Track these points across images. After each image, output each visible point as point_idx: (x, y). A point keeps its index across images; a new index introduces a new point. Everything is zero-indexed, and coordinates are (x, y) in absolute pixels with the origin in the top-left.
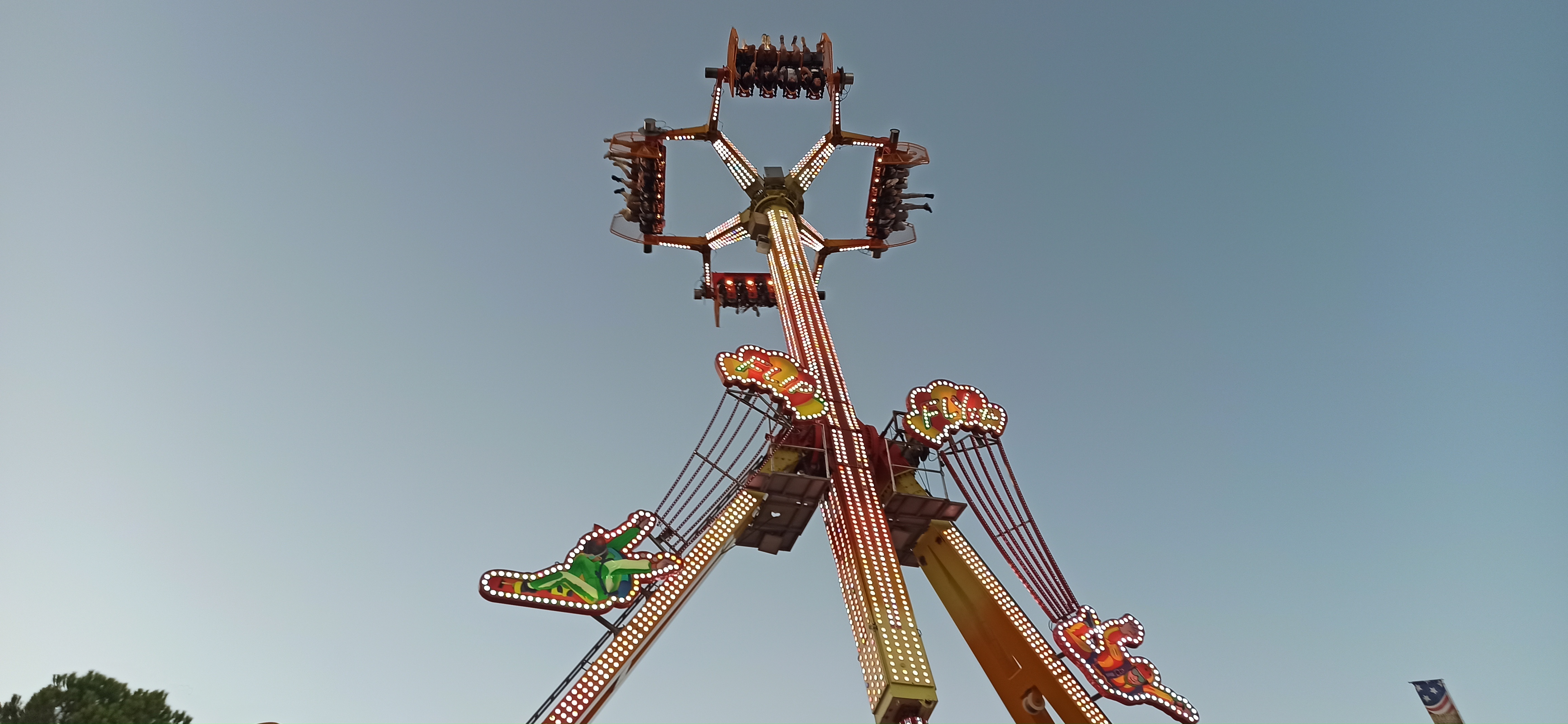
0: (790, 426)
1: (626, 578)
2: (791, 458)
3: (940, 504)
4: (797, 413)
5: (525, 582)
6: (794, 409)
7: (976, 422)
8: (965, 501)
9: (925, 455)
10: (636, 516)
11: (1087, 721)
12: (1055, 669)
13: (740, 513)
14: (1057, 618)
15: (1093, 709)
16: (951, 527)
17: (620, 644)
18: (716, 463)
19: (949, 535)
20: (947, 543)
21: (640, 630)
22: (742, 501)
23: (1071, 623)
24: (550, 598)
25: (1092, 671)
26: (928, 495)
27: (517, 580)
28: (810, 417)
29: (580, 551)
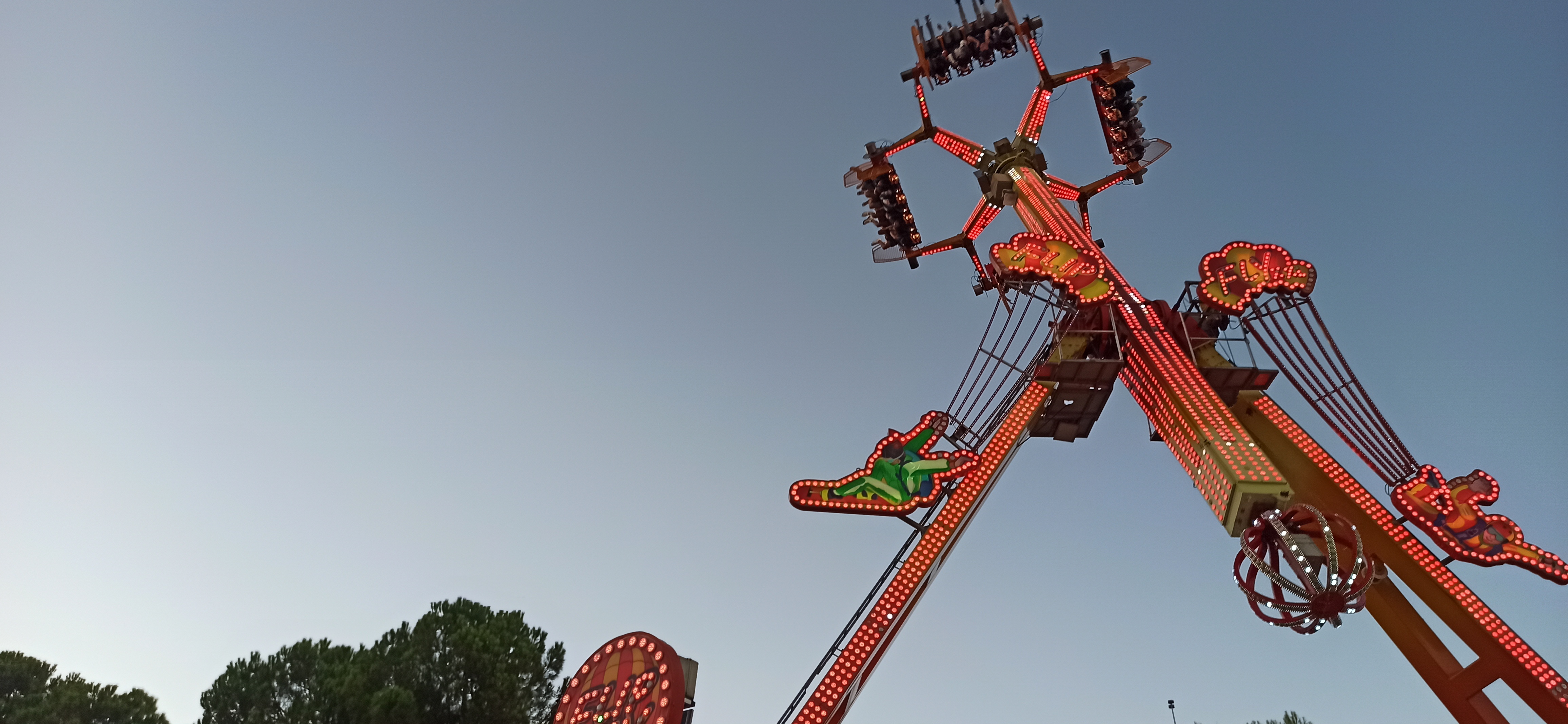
0: (1075, 310)
1: (927, 478)
2: (1080, 343)
3: (1246, 374)
4: (1081, 297)
5: (831, 490)
6: (1077, 293)
7: (1281, 282)
8: (1273, 366)
9: (1224, 324)
10: (928, 418)
11: (1440, 587)
12: (1396, 535)
13: (1031, 404)
14: (1394, 481)
15: (1445, 573)
16: (1262, 397)
17: (928, 541)
18: (1002, 356)
19: (1260, 404)
20: (1260, 414)
21: (946, 527)
22: (1033, 392)
23: (1411, 485)
24: (857, 503)
25: (1440, 533)
26: (1232, 366)
27: (823, 488)
28: (1095, 299)
29: (879, 456)
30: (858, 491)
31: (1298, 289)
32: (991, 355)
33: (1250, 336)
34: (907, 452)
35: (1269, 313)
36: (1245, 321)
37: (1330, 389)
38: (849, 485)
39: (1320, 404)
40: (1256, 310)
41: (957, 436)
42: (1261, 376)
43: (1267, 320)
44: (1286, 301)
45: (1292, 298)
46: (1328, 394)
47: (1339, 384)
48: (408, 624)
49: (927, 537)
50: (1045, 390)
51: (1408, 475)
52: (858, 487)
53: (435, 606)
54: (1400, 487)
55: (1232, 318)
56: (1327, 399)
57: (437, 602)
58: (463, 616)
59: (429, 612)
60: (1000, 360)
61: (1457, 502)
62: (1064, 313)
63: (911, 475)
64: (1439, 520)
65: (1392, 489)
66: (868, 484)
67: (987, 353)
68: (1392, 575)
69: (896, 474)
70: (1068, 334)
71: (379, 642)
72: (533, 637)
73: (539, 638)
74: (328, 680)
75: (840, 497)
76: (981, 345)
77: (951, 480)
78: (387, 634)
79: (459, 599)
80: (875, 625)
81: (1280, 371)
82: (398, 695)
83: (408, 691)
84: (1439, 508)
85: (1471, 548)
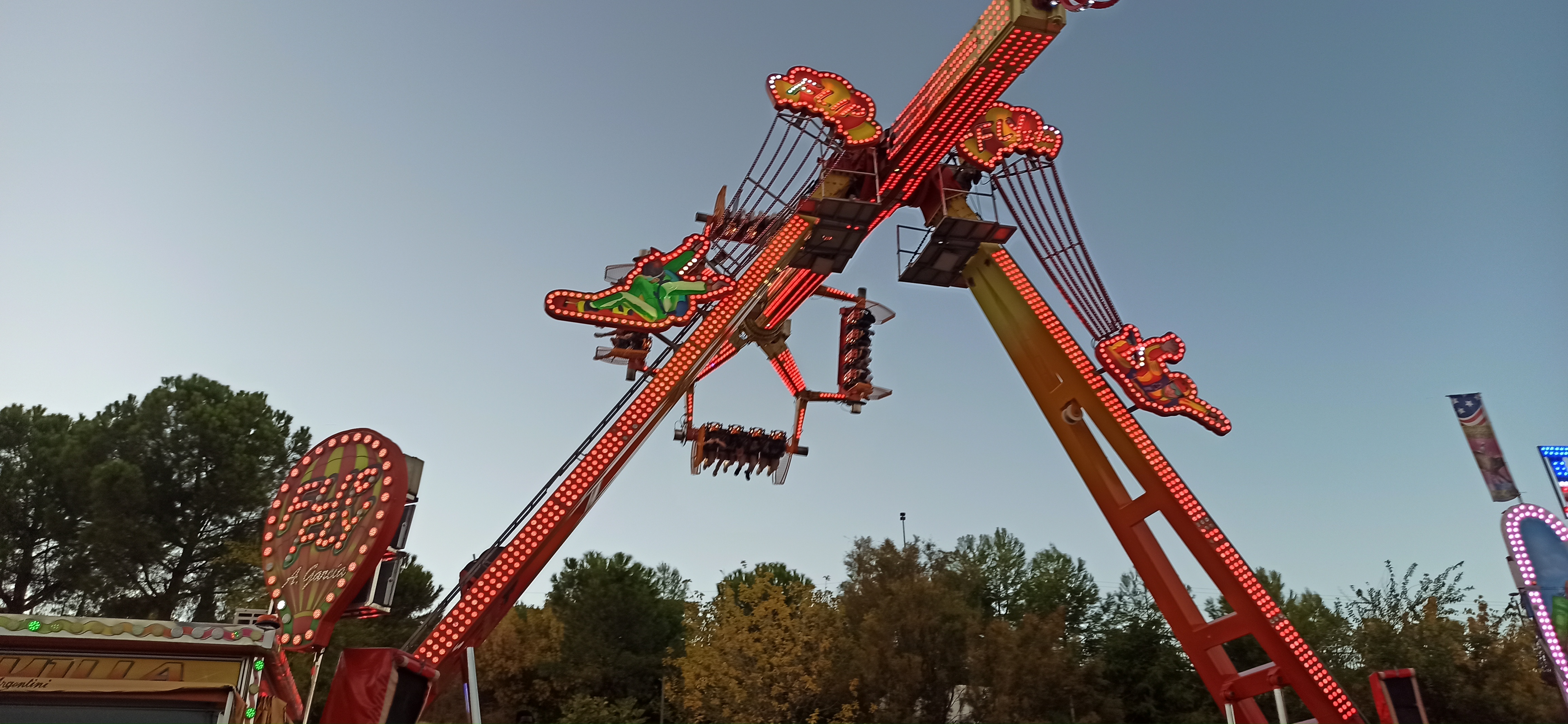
0: (841, 150)
1: (683, 298)
2: (843, 182)
3: (990, 227)
4: (849, 137)
5: (588, 302)
6: (845, 133)
7: (1030, 145)
8: (1015, 224)
9: (977, 178)
10: (691, 240)
11: (1122, 430)
12: (1094, 383)
13: (791, 237)
14: (1100, 336)
15: (1128, 419)
16: (1000, 250)
17: (679, 359)
18: (768, 188)
19: (998, 257)
20: (996, 265)
21: (698, 347)
22: (794, 225)
23: (1113, 341)
24: (613, 317)
25: (1130, 385)
26: (979, 219)
27: (580, 299)
28: (861, 142)
29: (639, 273)
30: (615, 305)
31: (1044, 153)
32: (758, 185)
33: (996, 192)
34: (666, 271)
35: (1016, 173)
36: (994, 178)
37: (1059, 249)
38: (607, 298)
39: (1048, 261)
40: (1005, 169)
41: (717, 261)
42: (1002, 231)
43: (1013, 179)
44: (1033, 163)
45: (1038, 161)
46: (1056, 254)
47: (1067, 245)
48: (135, 397)
49: (679, 355)
50: (806, 224)
51: (1111, 333)
52: (615, 301)
53: (166, 381)
54: (1104, 341)
55: (983, 173)
56: (1055, 257)
57: (169, 376)
58: (199, 394)
59: (160, 387)
60: (766, 191)
61: (1148, 358)
62: (831, 151)
63: (669, 295)
64: (1132, 373)
65: (1097, 343)
66: (625, 300)
67: (754, 182)
68: (1086, 418)
69: (654, 293)
70: (834, 172)
71: (101, 413)
72: (277, 420)
73: (283, 421)
74: (43, 448)
75: (596, 310)
76: (749, 174)
77: (707, 302)
78: (111, 405)
79: (195, 375)
80: (620, 434)
81: (1019, 228)
82: (122, 469)
83: (134, 466)
84: (1133, 363)
85: (1153, 400)
